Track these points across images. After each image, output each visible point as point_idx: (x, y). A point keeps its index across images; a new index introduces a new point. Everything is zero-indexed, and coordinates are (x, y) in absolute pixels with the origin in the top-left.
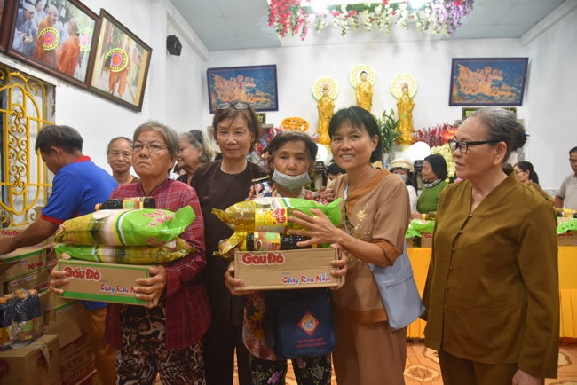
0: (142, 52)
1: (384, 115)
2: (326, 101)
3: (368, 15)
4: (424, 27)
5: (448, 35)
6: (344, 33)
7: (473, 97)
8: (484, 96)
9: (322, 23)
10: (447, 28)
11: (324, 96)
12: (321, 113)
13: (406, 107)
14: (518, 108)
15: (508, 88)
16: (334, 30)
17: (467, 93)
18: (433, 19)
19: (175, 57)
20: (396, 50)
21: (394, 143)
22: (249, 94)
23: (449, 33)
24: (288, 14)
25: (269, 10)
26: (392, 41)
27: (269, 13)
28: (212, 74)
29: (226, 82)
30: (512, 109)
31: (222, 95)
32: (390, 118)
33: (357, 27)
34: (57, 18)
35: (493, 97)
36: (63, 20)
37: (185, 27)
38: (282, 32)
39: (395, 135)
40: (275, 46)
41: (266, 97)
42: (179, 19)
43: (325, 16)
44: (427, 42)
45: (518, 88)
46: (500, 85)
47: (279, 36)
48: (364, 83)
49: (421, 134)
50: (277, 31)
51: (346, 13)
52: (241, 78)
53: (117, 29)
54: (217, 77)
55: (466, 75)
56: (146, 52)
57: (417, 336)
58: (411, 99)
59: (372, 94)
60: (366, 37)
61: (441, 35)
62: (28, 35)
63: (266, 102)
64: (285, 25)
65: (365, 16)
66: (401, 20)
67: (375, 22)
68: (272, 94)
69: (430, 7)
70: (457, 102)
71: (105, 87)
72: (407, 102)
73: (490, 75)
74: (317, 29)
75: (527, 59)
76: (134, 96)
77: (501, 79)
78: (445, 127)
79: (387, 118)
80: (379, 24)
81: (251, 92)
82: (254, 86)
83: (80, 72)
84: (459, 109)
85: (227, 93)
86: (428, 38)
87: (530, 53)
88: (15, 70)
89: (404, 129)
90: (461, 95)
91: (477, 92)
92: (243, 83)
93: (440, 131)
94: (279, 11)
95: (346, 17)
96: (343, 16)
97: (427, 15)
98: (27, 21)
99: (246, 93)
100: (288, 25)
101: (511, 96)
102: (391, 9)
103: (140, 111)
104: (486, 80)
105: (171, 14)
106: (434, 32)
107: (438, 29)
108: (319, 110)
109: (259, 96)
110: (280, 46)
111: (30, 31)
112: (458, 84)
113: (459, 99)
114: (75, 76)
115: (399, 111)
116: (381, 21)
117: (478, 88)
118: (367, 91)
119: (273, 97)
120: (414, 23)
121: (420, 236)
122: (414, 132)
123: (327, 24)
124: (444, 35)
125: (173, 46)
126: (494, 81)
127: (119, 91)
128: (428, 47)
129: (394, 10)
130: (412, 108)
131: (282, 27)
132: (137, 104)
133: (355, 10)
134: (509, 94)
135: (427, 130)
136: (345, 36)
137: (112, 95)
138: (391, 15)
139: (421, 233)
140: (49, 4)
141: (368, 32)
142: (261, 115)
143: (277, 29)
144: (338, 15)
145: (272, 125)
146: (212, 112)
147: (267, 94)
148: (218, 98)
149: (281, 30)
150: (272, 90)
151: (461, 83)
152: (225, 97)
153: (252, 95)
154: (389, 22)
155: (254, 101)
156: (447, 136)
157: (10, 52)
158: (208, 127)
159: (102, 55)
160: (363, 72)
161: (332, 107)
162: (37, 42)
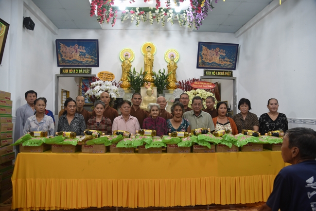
1: (160, 72)
2: (127, 62)
3: (151, 15)
4: (183, 24)
5: (196, 29)
6: (137, 24)
7: (210, 64)
8: (216, 63)
9: (125, 17)
10: (195, 25)
12: (124, 70)
13: (173, 68)
14: (233, 71)
15: (228, 60)
16: (132, 22)
17: (206, 61)
18: (187, 19)
19: (30, 31)
20: (168, 35)
21: (165, 88)
22: (81, 56)
23: (196, 27)
24: (104, 10)
25: (91, 7)
26: (166, 30)
27: (90, 9)
28: (59, 42)
29: (68, 48)
30: (230, 72)
31: (65, 56)
32: (163, 74)
33: (145, 20)
35: (220, 64)
37: (39, 12)
39: (165, 84)
40: (99, 29)
41: (92, 58)
42: (34, 7)
43: (127, 13)
44: (186, 32)
45: (233, 60)
46: (224, 58)
47: (99, 23)
48: (149, 53)
49: (180, 83)
50: (98, 20)
51: (138, 12)
52: (77, 46)
54: (62, 45)
55: (206, 52)
58: (175, 64)
59: (153, 60)
60: (152, 27)
61: (192, 29)
63: (92, 61)
64: (102, 17)
65: (150, 15)
66: (170, 19)
67: (156, 18)
68: (95, 57)
69: (186, 13)
72: (173, 65)
73: (219, 52)
74: (122, 20)
75: (238, 45)
77: (224, 55)
78: (194, 80)
80: (158, 19)
81: (83, 55)
82: (85, 51)
84: (202, 70)
85: (68, 54)
86: (186, 30)
87: (239, 41)
89: (171, 80)
90: (203, 63)
91: (212, 61)
92: (78, 49)
93: (191, 82)
95: (139, 14)
96: (137, 14)
97: (184, 17)
99: (80, 55)
100: (104, 17)
101: (230, 64)
102: (164, 12)
103: (1, 63)
104: (217, 55)
105: (27, 3)
106: (188, 27)
107: (190, 25)
108: (123, 67)
109: (88, 58)
110: (101, 29)
112: (201, 56)
113: (202, 65)
115: (169, 70)
116: (159, 18)
117: (212, 59)
118: (151, 58)
119: (96, 59)
120: (177, 21)
122: (176, 82)
123: (128, 18)
124: (194, 29)
125: (28, 24)
126: (221, 55)
128: (186, 35)
129: (166, 12)
130: (176, 69)
133: (144, 11)
134: (229, 63)
135: (184, 81)
138: (164, 15)
141: (151, 24)
142: (89, 69)
143: (98, 18)
144: (134, 13)
145: (95, 75)
146: (58, 66)
147: (92, 57)
148: (63, 57)
149: (100, 19)
150: (95, 54)
151: (203, 56)
152: (67, 58)
153: (83, 57)
154: (164, 19)
155: (84, 60)
156: (194, 86)
158: (56, 75)
160: (149, 47)
161: (130, 66)
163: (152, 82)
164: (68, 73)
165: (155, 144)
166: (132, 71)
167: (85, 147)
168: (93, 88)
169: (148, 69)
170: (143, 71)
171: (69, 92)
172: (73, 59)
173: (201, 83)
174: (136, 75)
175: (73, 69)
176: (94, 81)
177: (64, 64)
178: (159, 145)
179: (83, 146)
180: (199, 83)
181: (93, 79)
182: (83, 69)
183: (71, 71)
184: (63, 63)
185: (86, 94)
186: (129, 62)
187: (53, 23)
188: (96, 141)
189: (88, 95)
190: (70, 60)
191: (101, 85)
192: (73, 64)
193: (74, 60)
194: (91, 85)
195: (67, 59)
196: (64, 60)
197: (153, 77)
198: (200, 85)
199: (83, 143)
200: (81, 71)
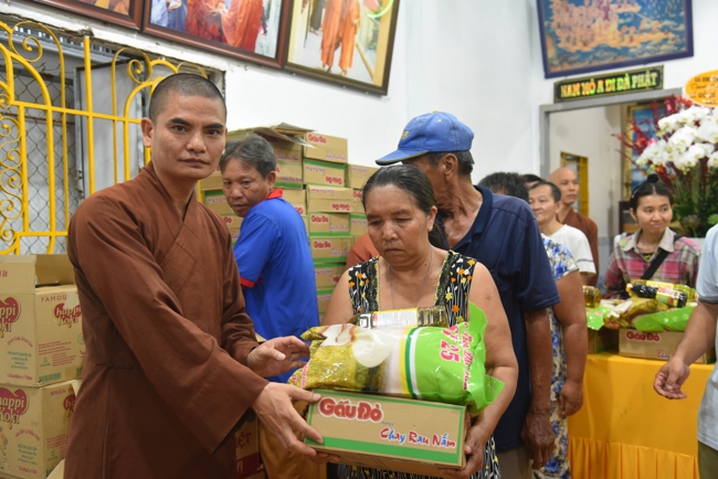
22: (625, 29)
29: (576, 11)
31: (568, 39)
41: (664, 29)
54: (557, 4)
63: (665, 40)
68: (678, 20)
71: (314, 61)
76: (373, 68)
81: (629, 25)
82: (636, 8)
83: (266, 43)
85: (579, 32)
88: (158, 56)
92: (613, 7)
99: (620, 27)
103: (386, 94)
109: (649, 31)
114: (258, 50)
119: (682, 27)
127: (341, 64)
132: (378, 82)
137: (328, 74)
142: (652, 71)
145: (680, 90)
146: (548, 75)
147: (667, 23)
148: (561, 45)
150: (678, 11)
152: (574, 44)
153: (632, 29)
155: (636, 43)
157: (147, 29)
158: (541, 107)
159: (303, 6)
162: (189, 5)
164: (581, 96)
167: (631, 336)
168: (667, 136)
171: (585, 160)
172: (593, 45)
175: (596, 80)
176: (675, 111)
177: (567, 67)
179: (622, 335)
181: (670, 104)
182: (631, 74)
183: (588, 89)
184: (561, 63)
185: (641, 160)
188: (669, 318)
189: (650, 162)
190: (586, 49)
191: (697, 124)
192: (596, 63)
193: (597, 49)
194: (658, 129)
195: (573, 49)
196: (564, 56)
199: (626, 324)
200: (624, 83)
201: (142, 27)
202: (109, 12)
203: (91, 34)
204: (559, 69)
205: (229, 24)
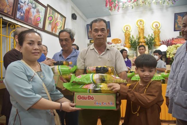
0: (63, 19)
1: (149, 36)
2: (127, 32)
4: (162, 3)
5: (172, 5)
6: (133, 8)
9: (125, 5)
10: (172, 2)
11: (126, 31)
12: (126, 37)
13: (157, 32)
16: (129, 7)
19: (75, 20)
20: (152, 13)
21: (153, 46)
23: (173, 4)
24: (112, 3)
25: (106, 2)
26: (151, 10)
27: (105, 3)
28: (88, 26)
32: (151, 37)
33: (137, 5)
34: (32, 7)
36: (34, 8)
37: (78, 11)
38: (111, 9)
39: (153, 43)
40: (109, 15)
42: (76, 8)
43: (126, 3)
47: (110, 11)
48: (141, 25)
49: (163, 42)
53: (53, 11)
55: (180, 19)
56: (64, 19)
57: (165, 119)
58: (159, 30)
59: (144, 29)
60: (141, 9)
61: (170, 5)
62: (22, 13)
64: (111, 7)
65: (140, 1)
66: (154, 1)
67: (144, 3)
70: (177, 29)
71: (50, 30)
72: (157, 31)
74: (123, 7)
78: (173, 39)
79: (150, 37)
80: (146, 3)
83: (41, 26)
84: (178, 32)
86: (164, 7)
88: (18, 25)
89: (157, 41)
93: (171, 41)
94: (109, 2)
95: (133, 2)
96: (132, 2)
98: (21, 9)
100: (113, 7)
105: (73, 6)
106: (167, 4)
107: (169, 3)
108: (125, 36)
110: (111, 15)
111: (23, 12)
113: (178, 28)
114: (39, 27)
115: (154, 34)
116: (146, 2)
118: (142, 28)
121: (164, 79)
122: (160, 42)
123: (127, 5)
124: (171, 5)
125: (74, 17)
127: (55, 32)
128: (165, 10)
130: (160, 33)
131: (110, 8)
135: (166, 40)
136: (133, 9)
137: (52, 33)
139: (165, 78)
140: (29, 3)
141: (142, 7)
143: (109, 8)
144: (130, 2)
145: (110, 42)
146: (89, 39)
149: (110, 9)
151: (178, 22)
154: (149, 2)
156: (174, 42)
157: (16, 19)
158: (88, 44)
159: (48, 20)
160: (141, 21)
161: (129, 34)
162: (25, 15)
163: (144, 43)
165: (157, 78)
166: (131, 37)
169: (141, 35)
170: (138, 37)
173: (179, 40)
174: (134, 40)
178: (159, 78)
180: (177, 40)
186: (128, 32)
187: (85, 16)
197: (144, 39)
198: (179, 41)
201: (14, 18)
202: (7, 14)
203: (2, 18)
204: (90, 38)
205: (33, 20)
